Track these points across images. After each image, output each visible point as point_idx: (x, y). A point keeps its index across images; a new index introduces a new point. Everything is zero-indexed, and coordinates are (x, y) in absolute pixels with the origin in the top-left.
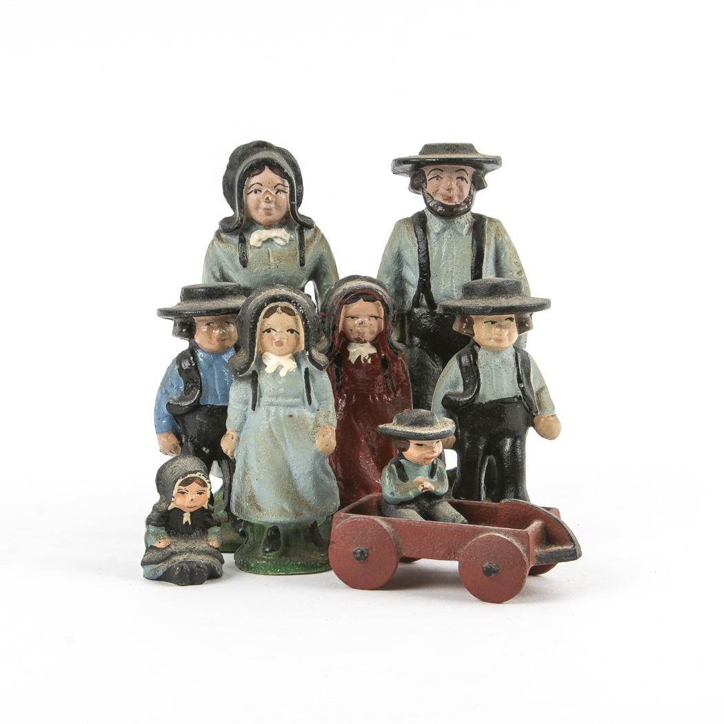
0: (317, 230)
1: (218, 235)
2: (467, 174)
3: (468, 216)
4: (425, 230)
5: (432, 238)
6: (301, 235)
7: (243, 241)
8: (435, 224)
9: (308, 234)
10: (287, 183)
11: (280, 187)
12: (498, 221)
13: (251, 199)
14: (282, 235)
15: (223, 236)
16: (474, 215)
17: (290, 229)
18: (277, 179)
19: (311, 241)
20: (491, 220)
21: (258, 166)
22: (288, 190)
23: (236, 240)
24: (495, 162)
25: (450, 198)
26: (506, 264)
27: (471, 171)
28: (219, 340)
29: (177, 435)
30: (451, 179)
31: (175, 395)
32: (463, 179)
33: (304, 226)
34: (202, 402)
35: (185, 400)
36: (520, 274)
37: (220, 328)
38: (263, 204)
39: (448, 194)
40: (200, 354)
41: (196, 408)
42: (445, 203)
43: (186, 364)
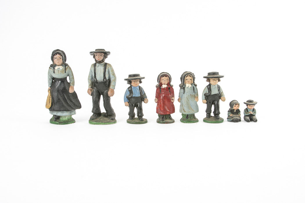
0: (69, 66)
3: (104, 63)
4: (96, 66)
5: (97, 67)
6: (65, 67)
7: (54, 68)
8: (97, 64)
9: (67, 67)
10: (62, 57)
11: (60, 58)
12: (110, 64)
13: (55, 60)
14: (61, 68)
15: (51, 68)
16: (105, 63)
17: (63, 66)
18: (60, 56)
19: (67, 68)
20: (108, 64)
21: (56, 54)
22: (62, 58)
23: (53, 68)
24: (109, 52)
25: (99, 59)
26: (111, 72)
27: (103, 54)
28: (136, 84)
29: (129, 102)
30: (99, 56)
31: (128, 95)
32: (101, 56)
33: (66, 65)
34: (133, 96)
35: (130, 96)
36: (114, 74)
37: (136, 82)
38: (57, 61)
39: (98, 58)
40: (132, 87)
41: (132, 97)
42: (98, 60)
43: (130, 89)
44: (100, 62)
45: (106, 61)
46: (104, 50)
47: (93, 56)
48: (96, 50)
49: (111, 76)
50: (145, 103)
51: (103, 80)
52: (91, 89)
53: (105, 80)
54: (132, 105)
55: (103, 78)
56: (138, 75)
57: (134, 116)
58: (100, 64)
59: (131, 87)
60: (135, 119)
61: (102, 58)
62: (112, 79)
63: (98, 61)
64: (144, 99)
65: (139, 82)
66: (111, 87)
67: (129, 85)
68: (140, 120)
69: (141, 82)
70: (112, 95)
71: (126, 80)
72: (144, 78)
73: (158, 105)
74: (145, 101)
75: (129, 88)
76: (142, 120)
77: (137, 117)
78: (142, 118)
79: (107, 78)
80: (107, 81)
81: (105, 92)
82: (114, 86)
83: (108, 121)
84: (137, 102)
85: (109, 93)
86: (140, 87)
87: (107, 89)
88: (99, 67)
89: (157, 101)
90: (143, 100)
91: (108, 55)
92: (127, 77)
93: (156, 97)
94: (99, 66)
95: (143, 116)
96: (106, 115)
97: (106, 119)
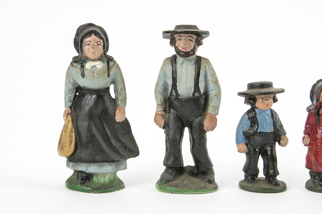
0: (115, 62)
1: (71, 64)
2: (193, 39)
3: (194, 56)
4: (175, 62)
5: (178, 66)
6: (108, 64)
7: (83, 66)
8: (180, 60)
9: (111, 64)
10: (102, 41)
11: (99, 43)
12: (208, 59)
13: (86, 48)
14: (99, 65)
15: (74, 64)
16: (197, 57)
17: (103, 61)
18: (98, 39)
19: (113, 66)
20: (204, 58)
21: (89, 34)
22: (102, 44)
23: (79, 66)
24: (207, 33)
25: (186, 48)
26: (210, 78)
27: (195, 37)
28: (267, 105)
29: (247, 145)
30: (185, 40)
31: (246, 128)
32: (191, 40)
33: (109, 60)
34: (258, 131)
35: (251, 130)
36: (216, 82)
37: (267, 100)
38: (91, 50)
39: (184, 46)
40: (257, 111)
41: (255, 133)
42: (183, 50)
43: (251, 115)
44: (186, 55)
45: (200, 52)
46: (195, 27)
47: (169, 41)
48: (178, 27)
49: (211, 86)
50: (282, 146)
51: (194, 94)
52: (163, 113)
53: (197, 94)
54: (255, 150)
55: (193, 91)
56: (269, 85)
57: (257, 175)
58: (187, 60)
59: (253, 110)
60: (259, 180)
61: (193, 47)
62: (212, 93)
63: (183, 52)
64: (280, 136)
65: (271, 100)
66: (210, 110)
67: (249, 107)
68: (272, 184)
69: (275, 100)
70: (212, 129)
71: (241, 94)
72: (282, 91)
73: (309, 150)
74: (281, 141)
75: (249, 112)
76: (277, 184)
77: (264, 177)
78: (276, 179)
79: (202, 91)
80: (201, 96)
81: (197, 120)
82: (217, 108)
83: (202, 185)
84: (266, 144)
85: (206, 123)
86: (272, 111)
87: (201, 115)
88: (184, 65)
89: (308, 142)
90: (278, 139)
91: (203, 38)
92: (245, 89)
93: (305, 133)
94: (183, 63)
95: (278, 174)
96: (196, 171)
97: (194, 179)
